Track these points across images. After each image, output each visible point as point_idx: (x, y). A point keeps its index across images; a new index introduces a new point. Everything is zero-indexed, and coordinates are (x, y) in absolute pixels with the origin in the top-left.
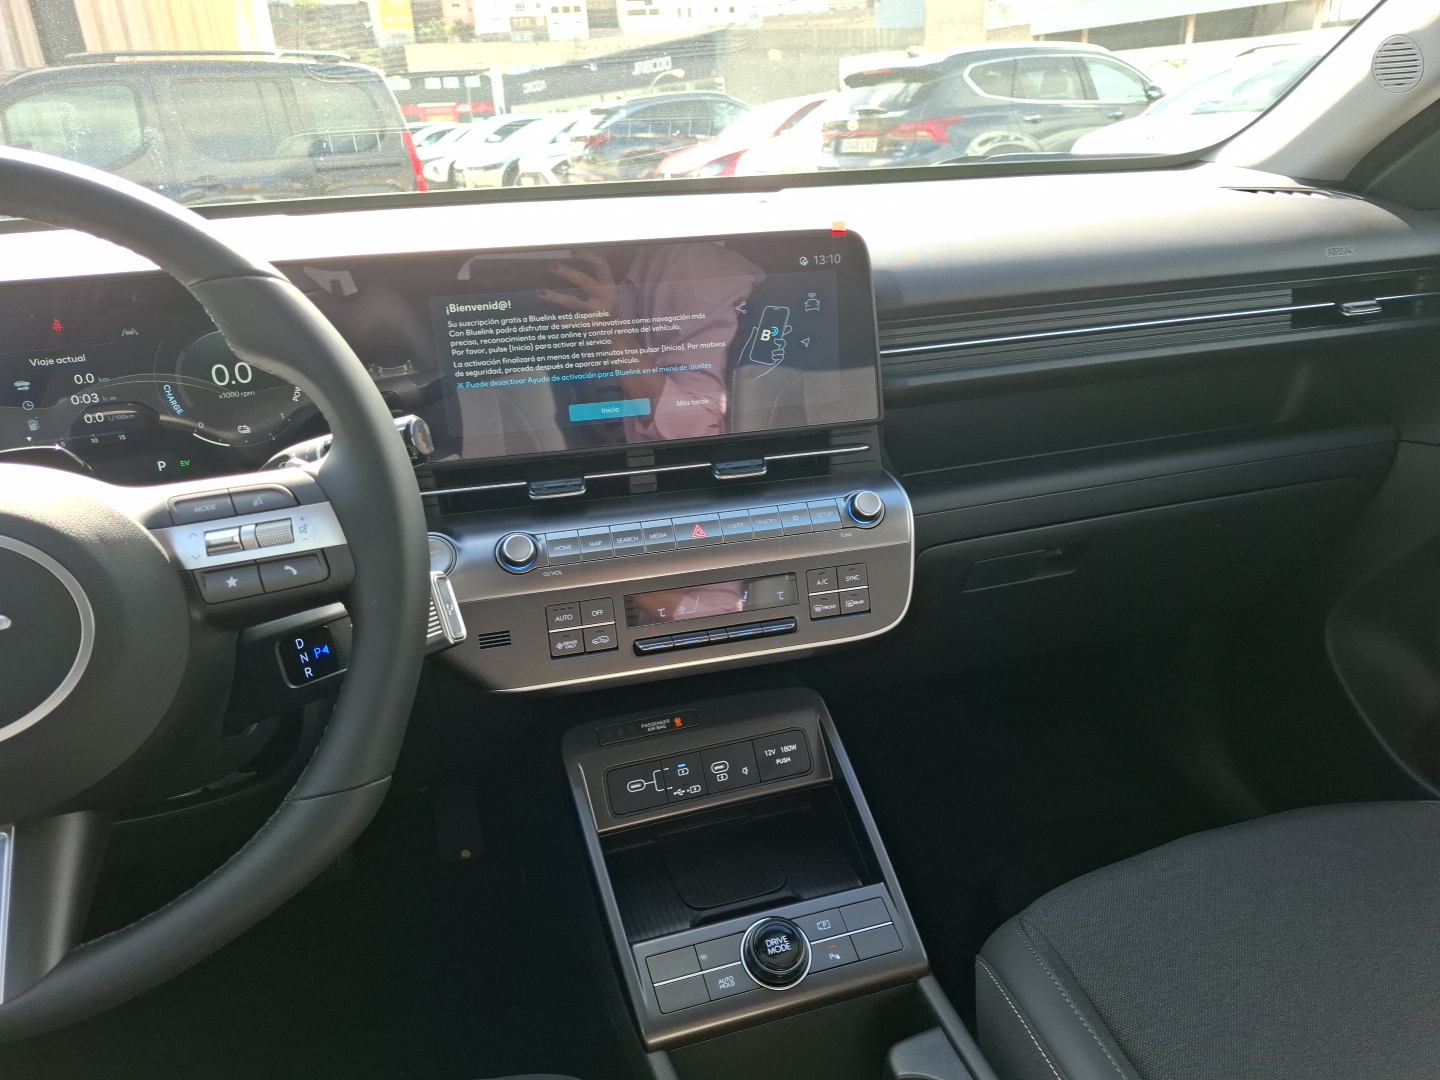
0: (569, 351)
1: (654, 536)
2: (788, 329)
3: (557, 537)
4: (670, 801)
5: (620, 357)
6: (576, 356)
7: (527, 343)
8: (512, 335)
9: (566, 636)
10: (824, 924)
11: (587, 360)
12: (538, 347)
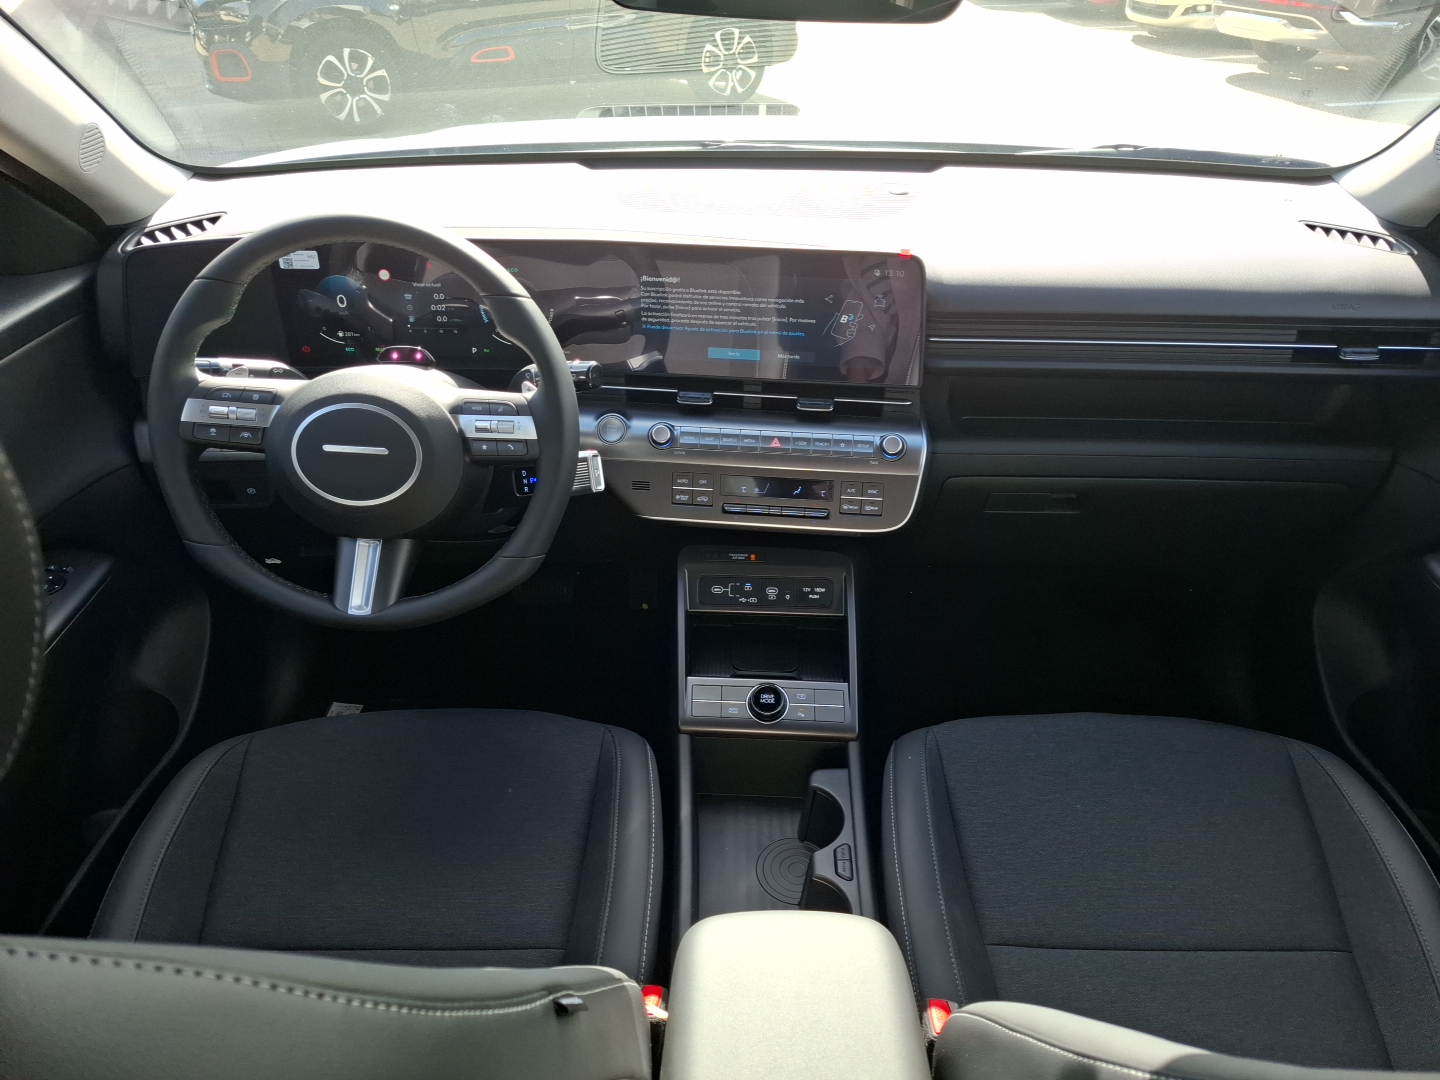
0: (713, 313)
1: (747, 441)
2: (860, 317)
3: (689, 429)
4: (735, 603)
5: (745, 321)
6: (716, 317)
7: (687, 305)
8: (679, 299)
9: (682, 492)
10: (802, 696)
11: (723, 320)
12: (693, 309)
